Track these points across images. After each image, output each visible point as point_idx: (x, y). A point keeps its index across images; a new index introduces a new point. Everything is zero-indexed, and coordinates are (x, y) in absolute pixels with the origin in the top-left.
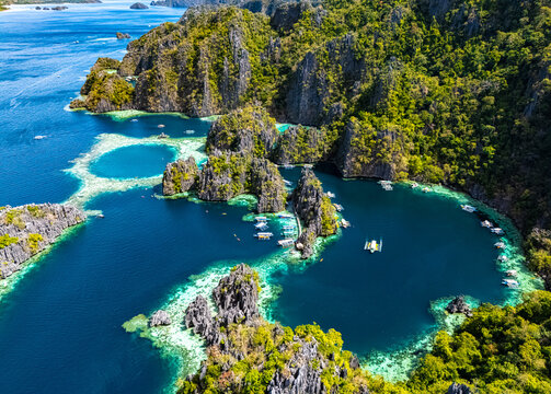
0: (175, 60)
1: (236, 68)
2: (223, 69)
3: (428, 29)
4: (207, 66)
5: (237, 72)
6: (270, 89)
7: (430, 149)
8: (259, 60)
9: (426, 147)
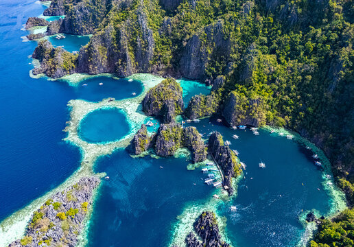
0: (104, 39)
1: (146, 43)
2: (137, 44)
3: (266, 17)
4: (126, 42)
5: (147, 46)
6: (168, 55)
7: (276, 106)
8: (158, 34)
9: (274, 105)
